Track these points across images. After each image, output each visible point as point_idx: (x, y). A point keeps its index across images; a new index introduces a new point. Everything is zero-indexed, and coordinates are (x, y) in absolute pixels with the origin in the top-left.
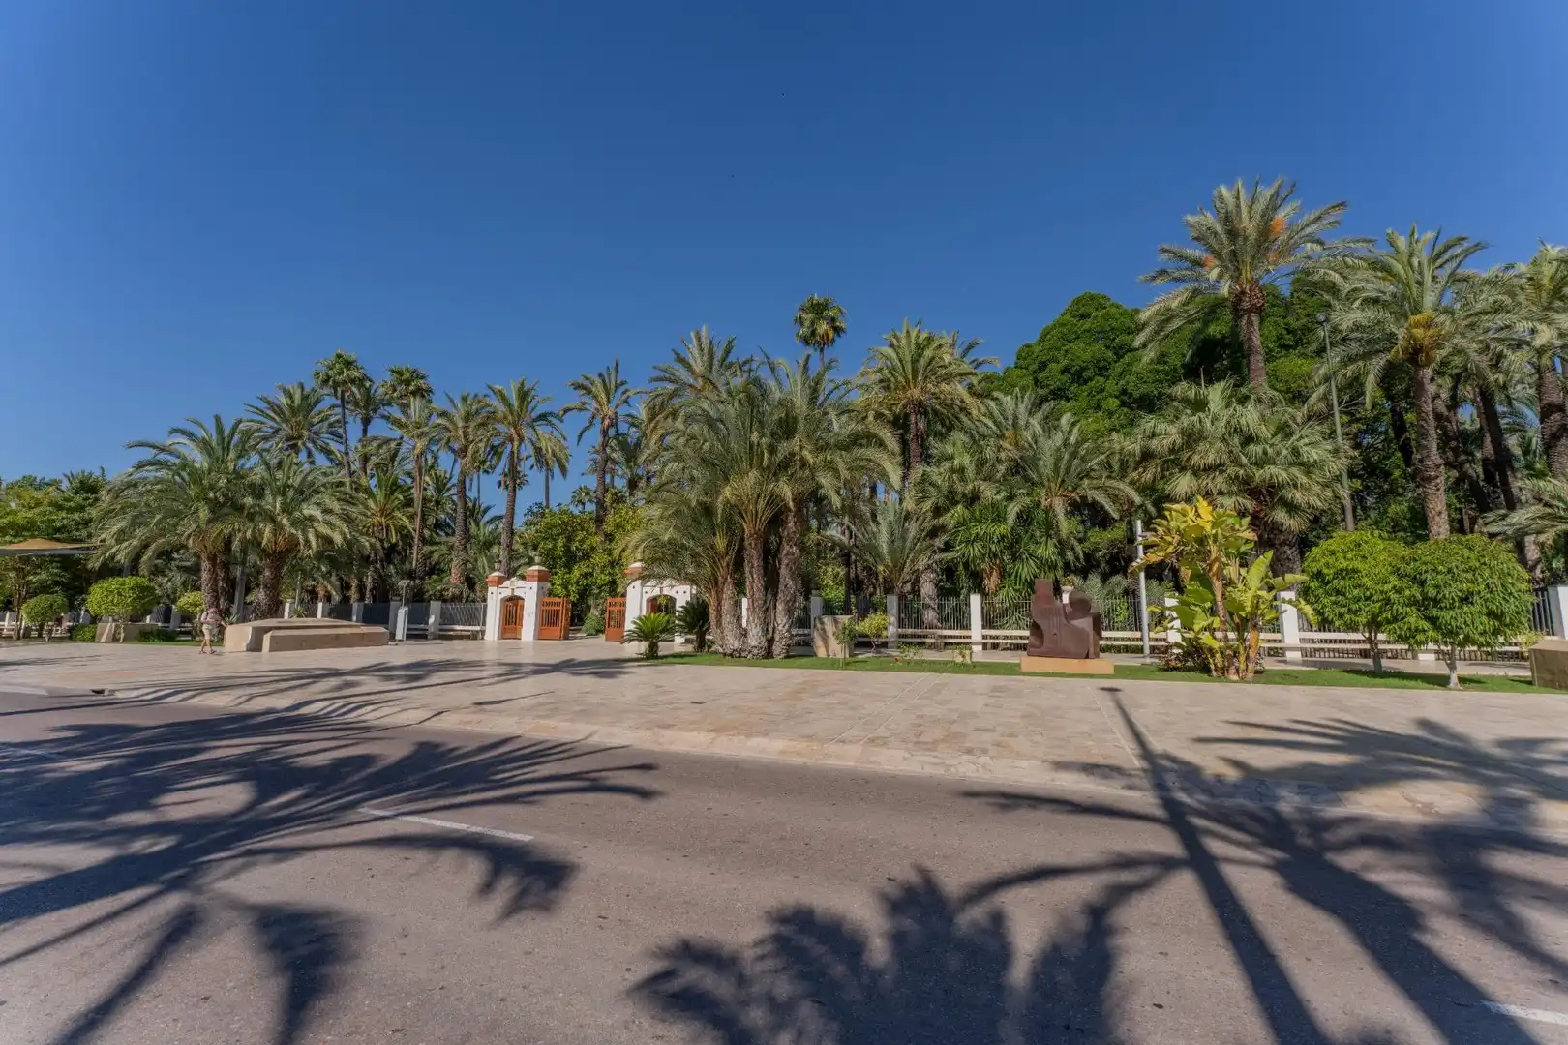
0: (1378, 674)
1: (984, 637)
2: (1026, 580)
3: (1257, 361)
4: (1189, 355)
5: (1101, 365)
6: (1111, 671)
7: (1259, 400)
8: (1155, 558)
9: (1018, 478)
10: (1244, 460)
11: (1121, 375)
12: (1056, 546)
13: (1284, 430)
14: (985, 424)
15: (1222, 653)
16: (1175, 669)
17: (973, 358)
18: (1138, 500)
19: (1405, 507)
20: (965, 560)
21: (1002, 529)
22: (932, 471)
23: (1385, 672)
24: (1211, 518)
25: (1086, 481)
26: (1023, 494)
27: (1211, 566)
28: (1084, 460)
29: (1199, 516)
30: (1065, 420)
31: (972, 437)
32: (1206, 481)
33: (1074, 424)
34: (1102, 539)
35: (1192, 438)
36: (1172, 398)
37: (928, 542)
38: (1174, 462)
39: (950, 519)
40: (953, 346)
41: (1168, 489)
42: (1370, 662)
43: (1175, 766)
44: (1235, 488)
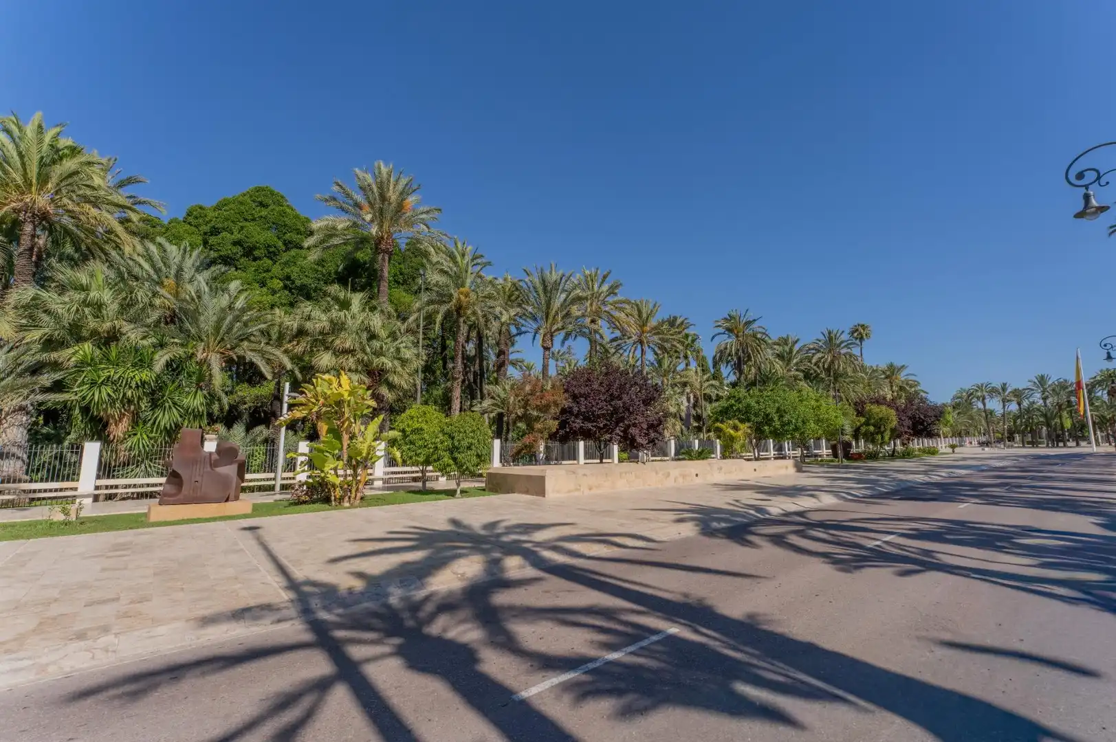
0: (425, 492)
1: (97, 488)
2: (165, 428)
3: (384, 286)
4: (341, 267)
5: (271, 250)
6: (249, 511)
7: (382, 311)
8: (298, 414)
9: (172, 327)
10: (368, 350)
11: (286, 264)
12: (205, 397)
13: (393, 336)
14: (140, 265)
15: (341, 487)
16: (305, 502)
17: (133, 194)
18: (289, 366)
19: (440, 392)
20: (84, 404)
21: (145, 375)
22: (50, 297)
23: (427, 490)
24: (349, 389)
25: (246, 343)
26: (176, 344)
27: (343, 423)
28: (246, 325)
29: (340, 385)
30: (234, 286)
31: (120, 274)
32: (342, 360)
33: (240, 292)
34: (248, 394)
35: (337, 327)
36: (326, 294)
37: (28, 379)
38: (322, 341)
39: (70, 355)
40: (106, 170)
41: (314, 361)
42: (420, 484)
43: (316, 590)
44: (360, 368)
